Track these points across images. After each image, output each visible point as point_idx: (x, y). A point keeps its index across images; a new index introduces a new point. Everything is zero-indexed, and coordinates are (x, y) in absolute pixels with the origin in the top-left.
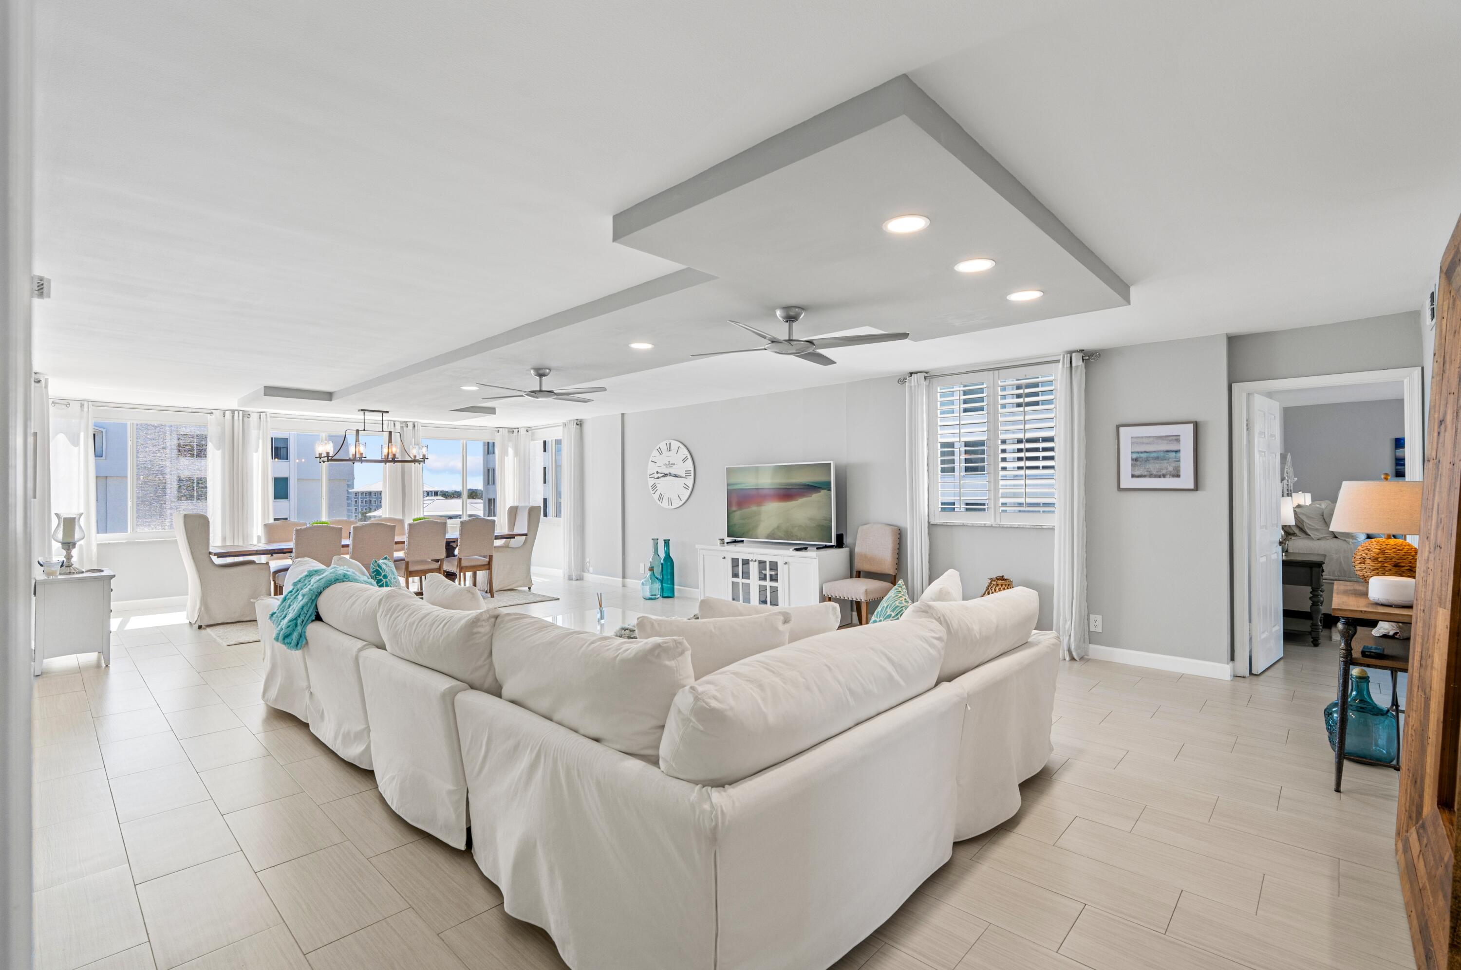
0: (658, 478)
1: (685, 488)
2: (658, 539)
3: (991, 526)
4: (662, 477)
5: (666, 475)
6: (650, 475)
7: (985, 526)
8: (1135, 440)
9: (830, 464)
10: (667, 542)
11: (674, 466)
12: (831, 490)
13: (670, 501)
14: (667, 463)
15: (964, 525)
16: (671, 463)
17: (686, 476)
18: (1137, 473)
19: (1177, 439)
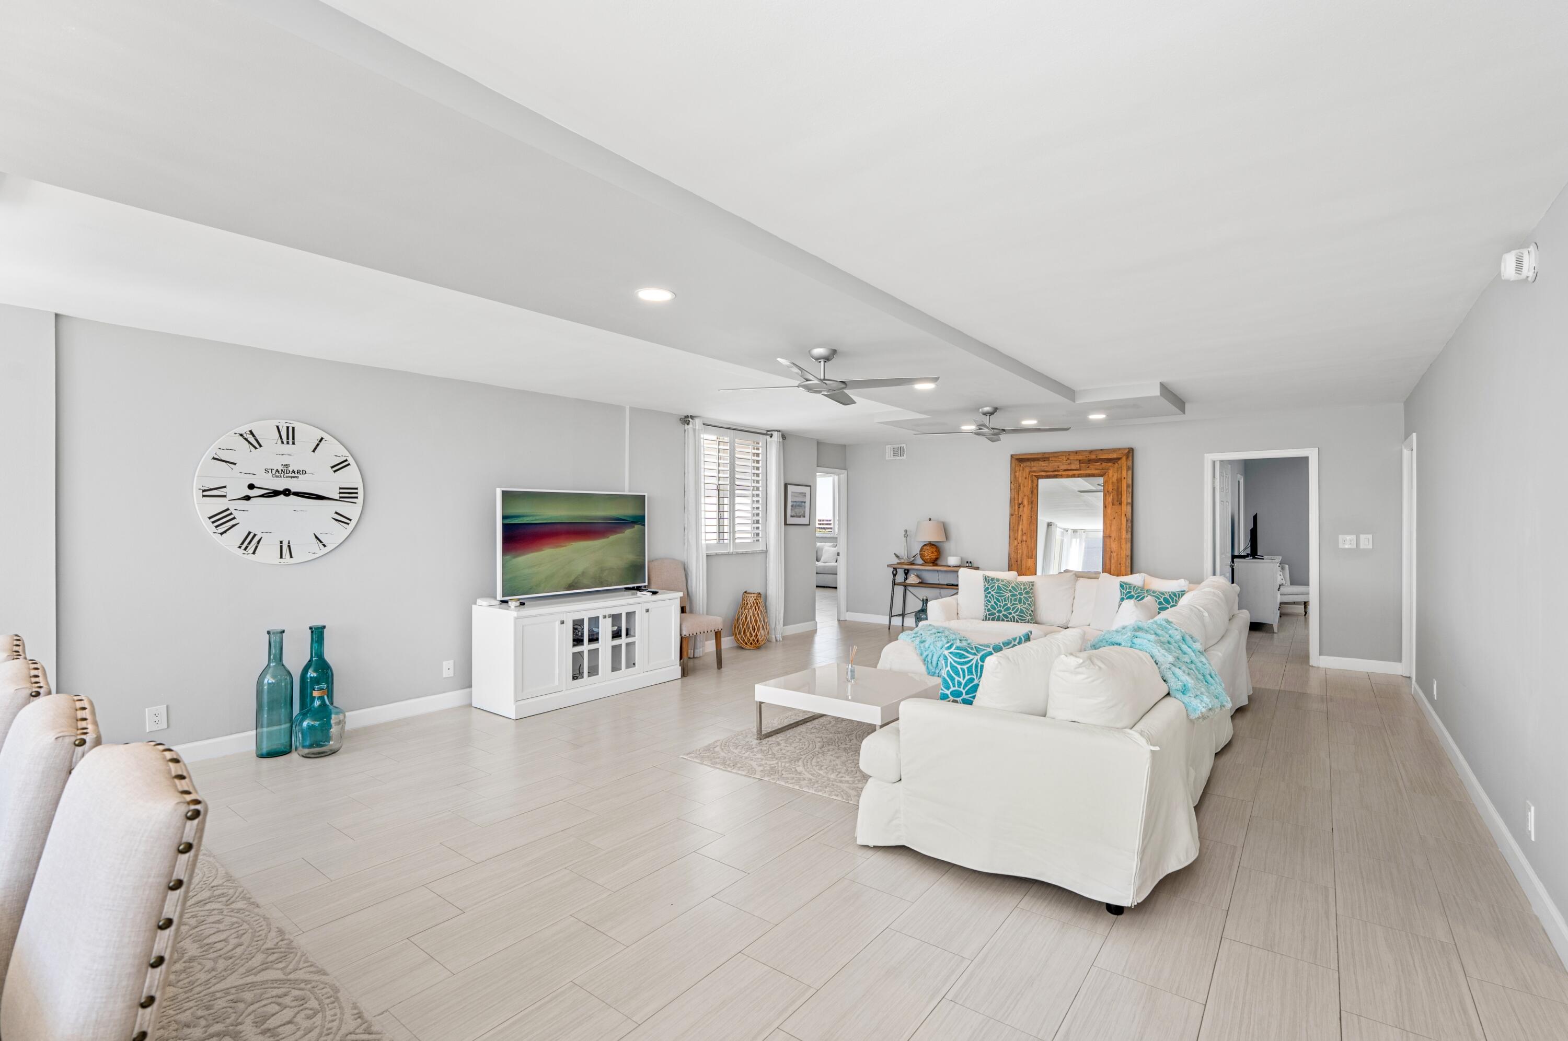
0: (248, 498)
1: (336, 520)
2: (283, 632)
3: (732, 554)
4: (262, 496)
5: (276, 493)
6: (204, 491)
7: (729, 554)
8: (794, 494)
9: (644, 496)
10: (318, 634)
11: (301, 476)
12: (644, 525)
13: (286, 549)
14: (280, 468)
15: (717, 555)
16: (291, 469)
17: (341, 497)
18: (792, 515)
19: (804, 495)
